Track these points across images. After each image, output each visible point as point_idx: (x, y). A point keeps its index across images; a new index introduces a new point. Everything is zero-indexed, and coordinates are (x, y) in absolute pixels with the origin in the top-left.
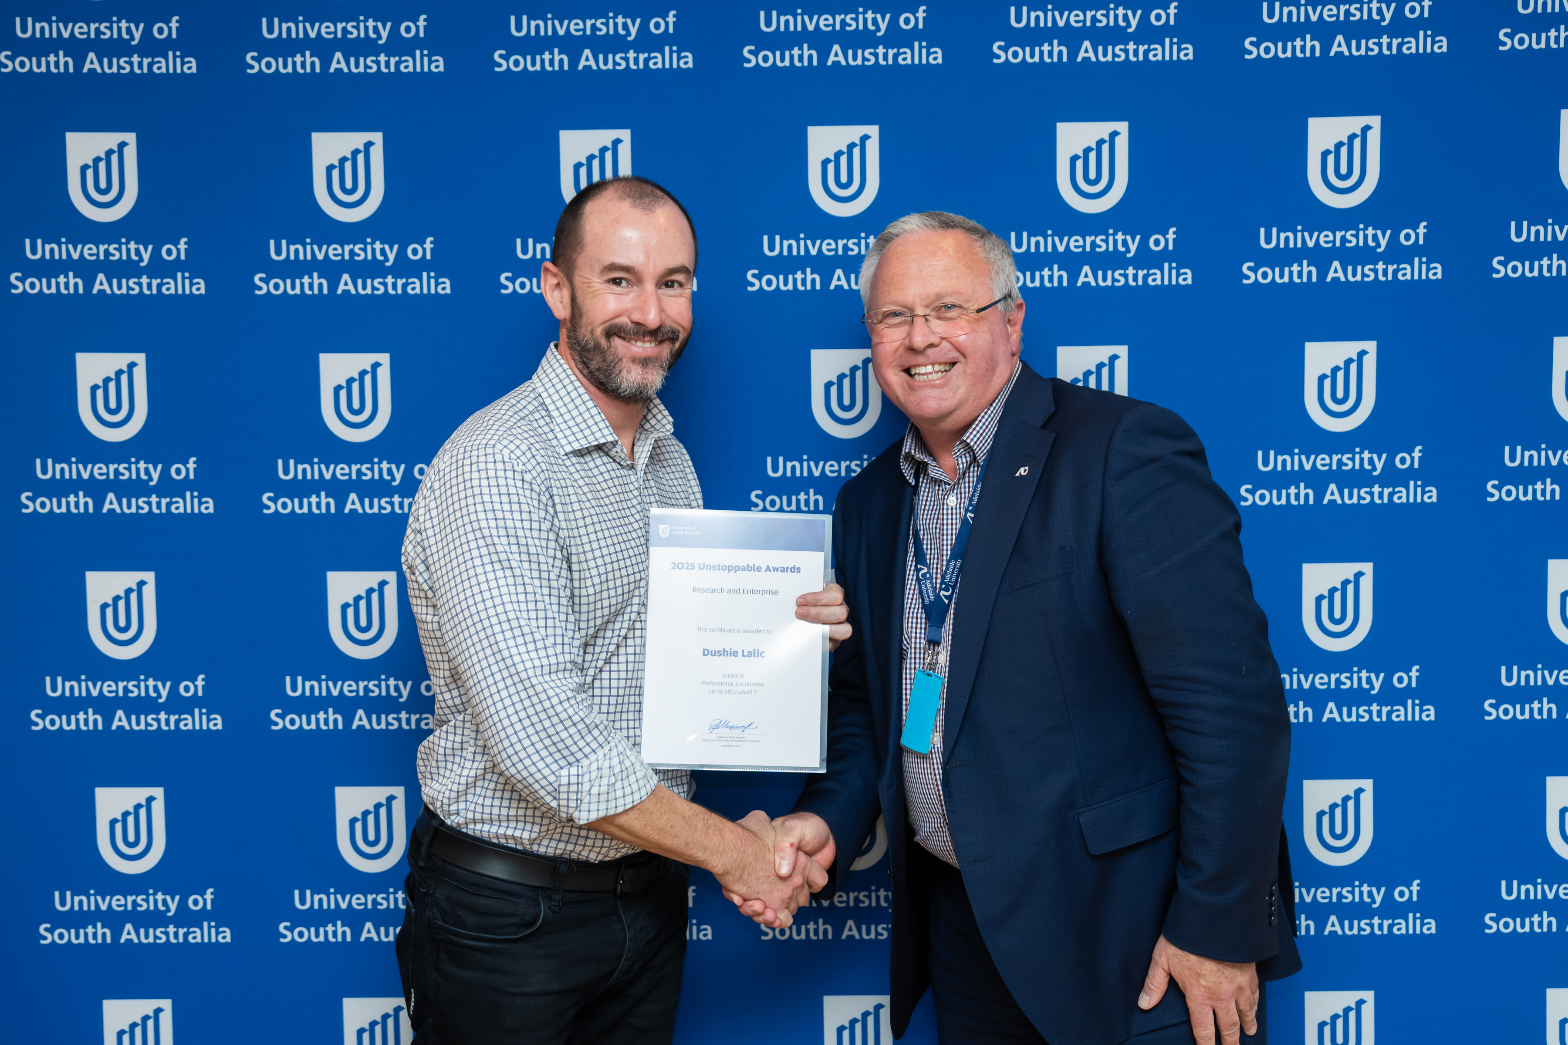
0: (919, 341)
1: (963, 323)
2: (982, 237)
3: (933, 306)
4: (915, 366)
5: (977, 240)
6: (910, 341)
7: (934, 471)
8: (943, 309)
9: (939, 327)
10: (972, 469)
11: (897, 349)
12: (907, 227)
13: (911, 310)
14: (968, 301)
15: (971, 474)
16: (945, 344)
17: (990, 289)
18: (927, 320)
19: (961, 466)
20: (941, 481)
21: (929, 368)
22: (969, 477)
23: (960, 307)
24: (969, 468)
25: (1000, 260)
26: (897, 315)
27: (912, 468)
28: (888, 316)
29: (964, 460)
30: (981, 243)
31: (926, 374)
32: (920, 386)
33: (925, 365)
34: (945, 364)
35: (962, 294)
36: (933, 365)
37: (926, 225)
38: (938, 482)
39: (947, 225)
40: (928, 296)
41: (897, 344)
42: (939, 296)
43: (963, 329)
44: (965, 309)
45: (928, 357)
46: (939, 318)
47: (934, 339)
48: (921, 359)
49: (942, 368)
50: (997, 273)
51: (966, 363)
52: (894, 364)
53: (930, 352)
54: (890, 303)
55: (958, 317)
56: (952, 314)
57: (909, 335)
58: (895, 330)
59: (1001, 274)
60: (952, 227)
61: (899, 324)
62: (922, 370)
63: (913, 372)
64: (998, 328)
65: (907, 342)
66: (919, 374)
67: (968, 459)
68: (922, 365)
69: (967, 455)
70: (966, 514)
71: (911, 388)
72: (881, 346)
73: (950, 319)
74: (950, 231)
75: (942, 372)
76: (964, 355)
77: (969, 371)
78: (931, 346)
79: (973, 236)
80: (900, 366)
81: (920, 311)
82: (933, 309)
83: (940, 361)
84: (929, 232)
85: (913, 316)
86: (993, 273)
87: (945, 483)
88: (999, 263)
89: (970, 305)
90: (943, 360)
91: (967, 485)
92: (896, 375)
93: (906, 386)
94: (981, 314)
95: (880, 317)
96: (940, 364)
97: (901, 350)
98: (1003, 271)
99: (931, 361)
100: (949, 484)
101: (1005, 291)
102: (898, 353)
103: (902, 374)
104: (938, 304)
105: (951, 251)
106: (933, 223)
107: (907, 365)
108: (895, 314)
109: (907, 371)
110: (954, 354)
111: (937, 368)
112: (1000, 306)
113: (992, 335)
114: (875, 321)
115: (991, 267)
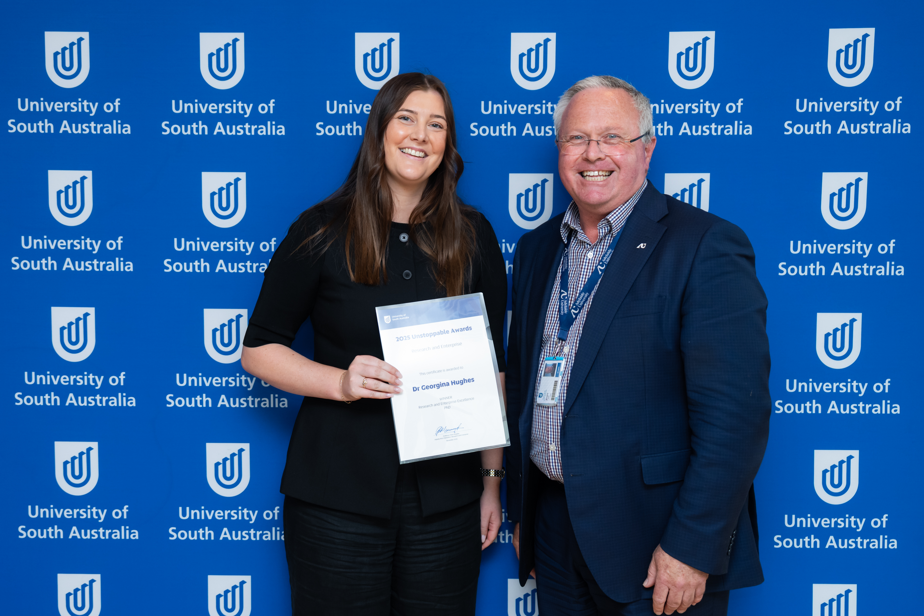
0: (593, 156)
1: (621, 147)
2: (636, 95)
3: (602, 135)
4: (587, 171)
5: (632, 96)
6: (587, 155)
7: (581, 236)
8: (609, 137)
9: (606, 149)
10: (607, 238)
11: (577, 159)
12: (590, 84)
13: (589, 136)
14: (625, 134)
15: (606, 241)
16: (608, 158)
17: (638, 128)
18: (598, 144)
19: (601, 234)
20: (585, 242)
21: (596, 173)
22: (604, 242)
23: (620, 137)
24: (605, 237)
25: (645, 110)
26: (579, 138)
27: (566, 233)
28: (573, 138)
29: (604, 231)
30: (635, 98)
31: (594, 176)
32: (590, 184)
33: (594, 171)
34: (606, 171)
35: (622, 129)
36: (599, 171)
37: (602, 84)
38: (582, 243)
39: (615, 85)
40: (601, 128)
41: (577, 156)
42: (608, 129)
43: (620, 151)
44: (622, 138)
45: (596, 166)
46: (605, 142)
47: (602, 156)
48: (592, 167)
49: (604, 173)
50: (643, 118)
51: (620, 172)
52: (574, 168)
53: (598, 163)
54: (577, 130)
55: (618, 143)
56: (612, 141)
57: (586, 151)
58: (577, 147)
59: (645, 119)
60: (619, 87)
61: (580, 144)
62: (592, 174)
63: (585, 174)
64: (640, 152)
65: (584, 155)
66: (589, 176)
67: (606, 231)
68: (592, 171)
69: (606, 228)
70: (598, 266)
71: (583, 184)
72: (567, 157)
73: (613, 144)
74: (617, 89)
75: (604, 176)
76: (619, 168)
77: (621, 177)
78: (599, 159)
79: (631, 94)
80: (577, 170)
81: (594, 137)
82: (603, 137)
83: (604, 169)
84: (604, 88)
85: (590, 141)
86: (641, 117)
87: (587, 244)
88: (645, 112)
89: (626, 136)
90: (606, 169)
91: (602, 247)
92: (574, 175)
93: (580, 183)
94: (632, 143)
95: (568, 138)
96: (603, 171)
97: (580, 160)
98: (647, 117)
99: (598, 169)
100: (590, 245)
101: (647, 130)
102: (577, 162)
103: (578, 175)
104: (606, 133)
105: (617, 102)
106: (608, 83)
107: (582, 170)
108: (577, 137)
109: (581, 173)
110: (613, 166)
111: (601, 173)
112: (643, 139)
113: (637, 157)
114: (564, 140)
115: (640, 115)
